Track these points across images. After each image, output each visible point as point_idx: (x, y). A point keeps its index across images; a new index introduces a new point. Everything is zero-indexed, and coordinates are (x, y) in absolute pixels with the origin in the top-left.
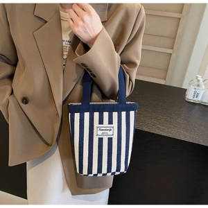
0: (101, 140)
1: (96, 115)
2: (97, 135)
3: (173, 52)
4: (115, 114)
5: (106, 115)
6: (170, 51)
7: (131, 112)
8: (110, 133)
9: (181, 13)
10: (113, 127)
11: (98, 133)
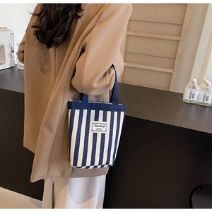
0: (95, 135)
1: (93, 112)
3: (174, 71)
4: (109, 113)
6: (171, 71)
7: (121, 112)
8: (104, 129)
9: (180, 36)
10: (106, 124)
11: (93, 129)
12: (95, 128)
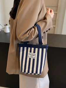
0: (30, 59)
2: (29, 57)
5: (33, 49)
7: (44, 49)
8: (34, 57)
10: (35, 54)
11: (29, 56)
12: (30, 56)
